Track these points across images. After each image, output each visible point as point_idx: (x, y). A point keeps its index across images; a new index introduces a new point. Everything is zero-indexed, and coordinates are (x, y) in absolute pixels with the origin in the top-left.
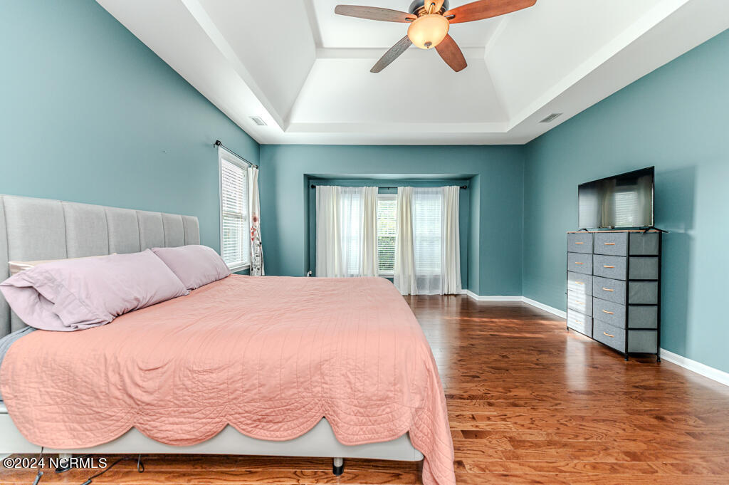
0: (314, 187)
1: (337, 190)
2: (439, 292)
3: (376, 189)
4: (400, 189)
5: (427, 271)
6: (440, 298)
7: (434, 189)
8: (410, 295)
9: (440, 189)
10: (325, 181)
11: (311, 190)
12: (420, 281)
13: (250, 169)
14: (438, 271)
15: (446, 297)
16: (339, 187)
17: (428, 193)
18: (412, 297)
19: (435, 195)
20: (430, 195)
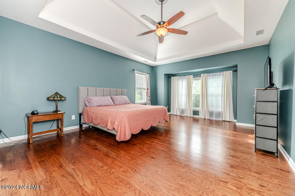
0: (170, 77)
1: (178, 78)
2: (221, 119)
3: (192, 76)
4: (202, 75)
5: (214, 109)
6: (221, 122)
7: (219, 73)
8: (205, 119)
9: (221, 73)
10: (174, 75)
11: (169, 79)
12: (211, 114)
13: (147, 75)
14: (220, 110)
15: (224, 122)
16: (179, 77)
17: (215, 75)
18: (206, 120)
19: (219, 76)
20: (216, 76)
